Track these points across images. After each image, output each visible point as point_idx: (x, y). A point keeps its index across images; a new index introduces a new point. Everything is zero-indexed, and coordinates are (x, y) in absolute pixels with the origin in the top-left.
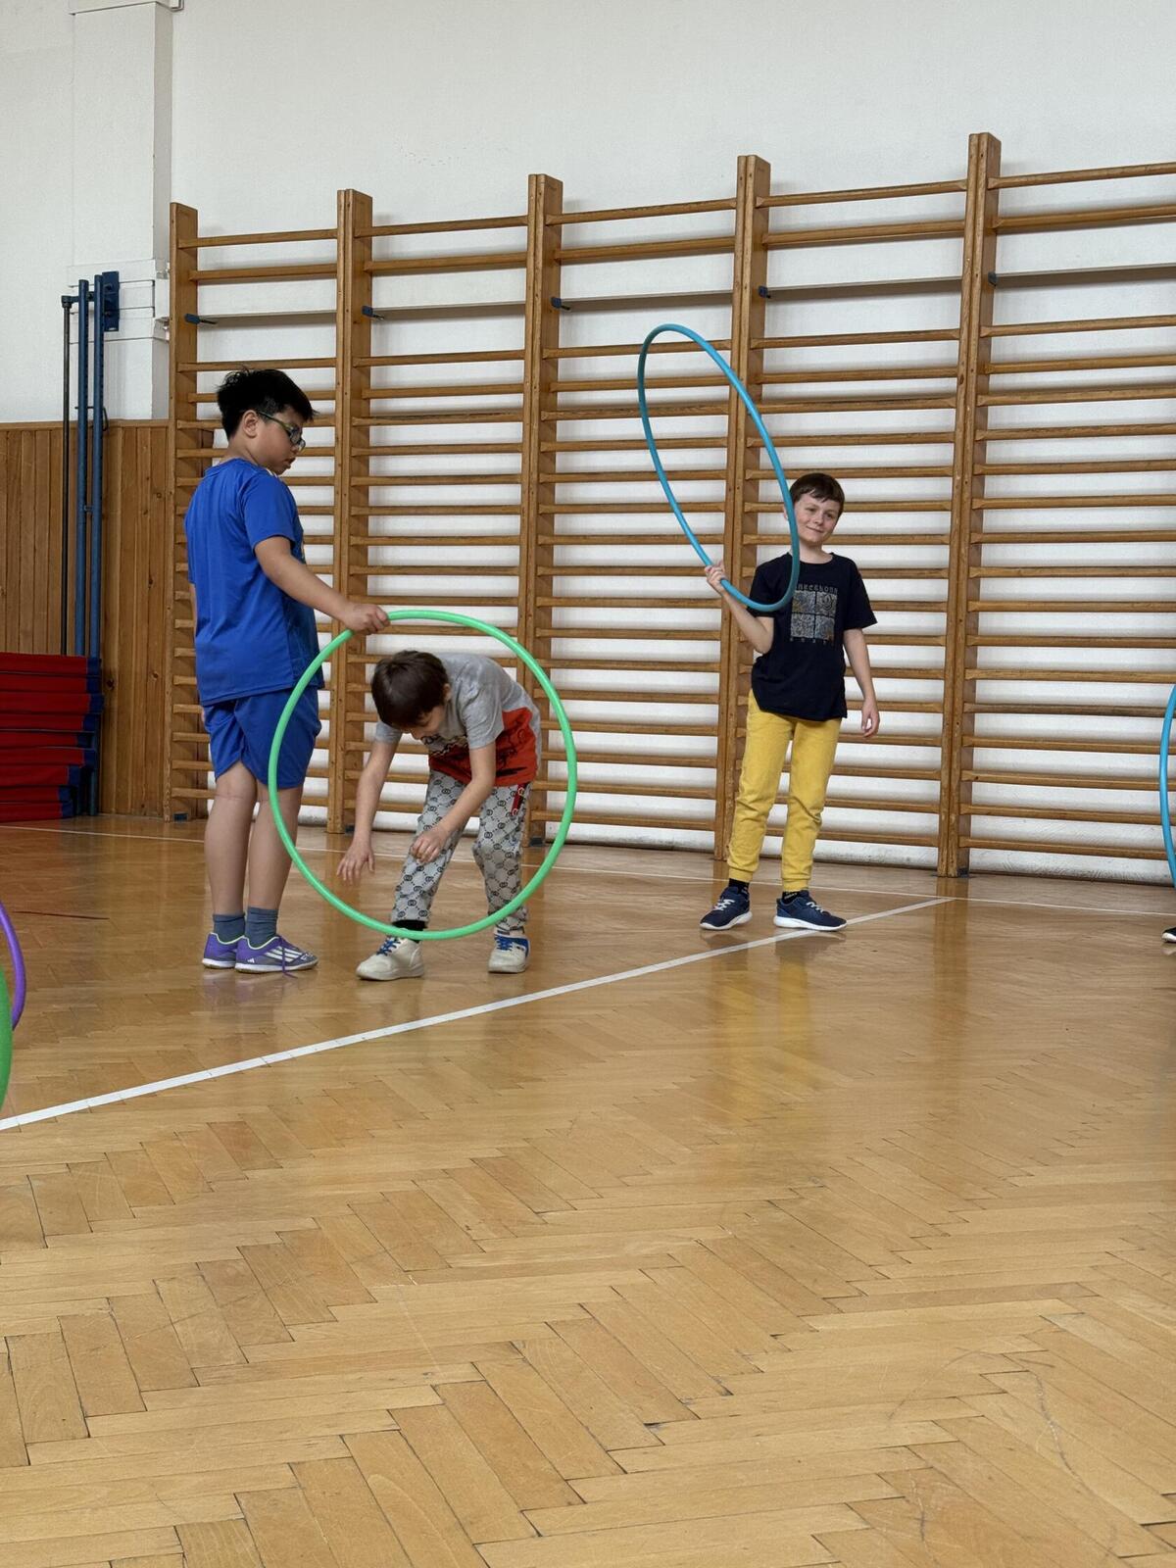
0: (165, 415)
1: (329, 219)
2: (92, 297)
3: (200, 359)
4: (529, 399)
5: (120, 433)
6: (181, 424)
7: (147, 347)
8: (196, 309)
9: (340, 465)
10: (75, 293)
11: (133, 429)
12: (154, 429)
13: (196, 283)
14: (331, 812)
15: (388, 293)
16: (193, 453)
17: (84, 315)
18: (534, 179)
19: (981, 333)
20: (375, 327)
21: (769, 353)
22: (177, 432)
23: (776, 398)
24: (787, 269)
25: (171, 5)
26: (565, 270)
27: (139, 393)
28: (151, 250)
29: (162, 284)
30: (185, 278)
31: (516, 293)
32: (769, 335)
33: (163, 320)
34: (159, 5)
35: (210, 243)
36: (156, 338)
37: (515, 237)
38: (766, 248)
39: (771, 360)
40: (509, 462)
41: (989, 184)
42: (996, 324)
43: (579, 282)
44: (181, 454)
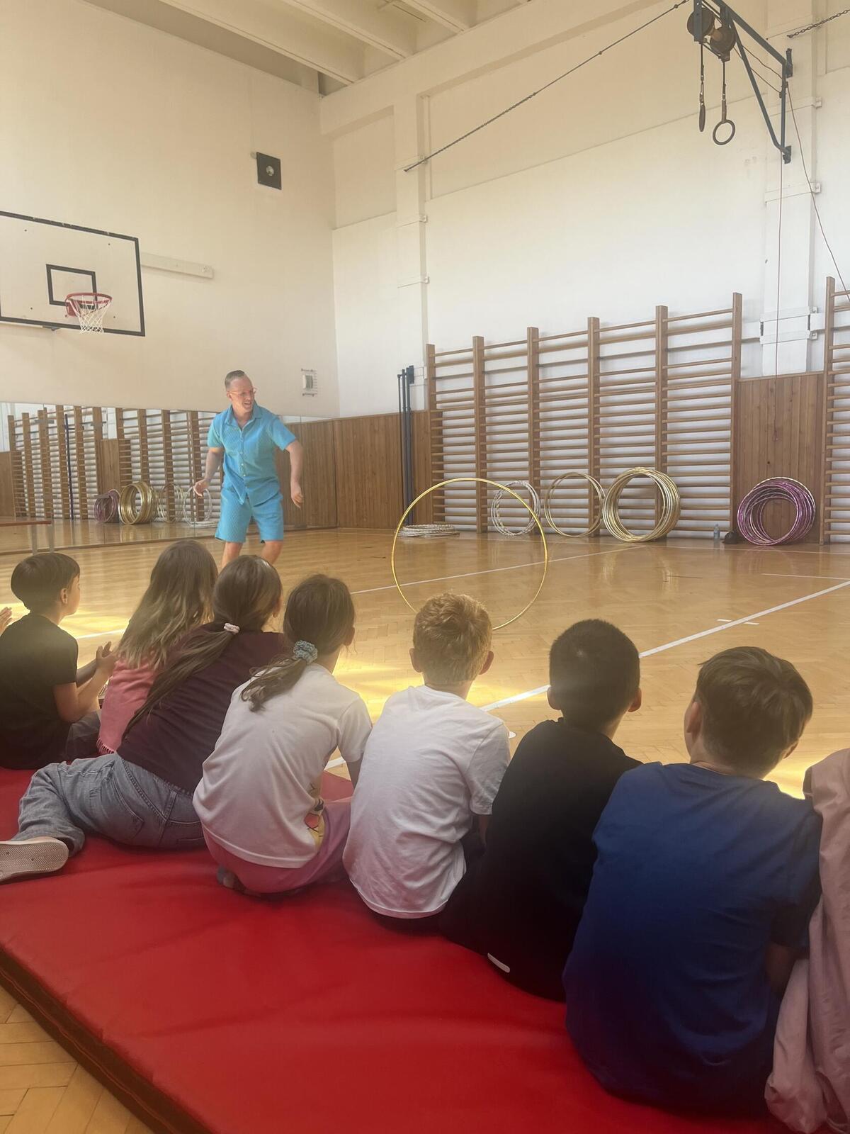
0: (427, 408)
3: (437, 391)
4: (530, 396)
6: (432, 411)
7: (422, 388)
8: (435, 374)
9: (476, 420)
10: (401, 373)
11: (419, 413)
12: (425, 413)
13: (435, 367)
14: (478, 527)
15: (490, 366)
16: (436, 419)
17: (403, 379)
18: (529, 329)
19: (664, 367)
20: (486, 377)
21: (601, 377)
22: (431, 413)
23: (604, 391)
24: (606, 350)
25: (425, 282)
26: (540, 355)
27: (420, 402)
28: (422, 358)
29: (426, 368)
30: (432, 366)
31: (526, 364)
32: (601, 372)
33: (426, 379)
34: (422, 282)
35: (438, 355)
36: (425, 385)
37: (525, 346)
38: (599, 344)
39: (602, 379)
40: (525, 416)
41: (664, 321)
42: (669, 364)
43: (545, 358)
44: (432, 420)
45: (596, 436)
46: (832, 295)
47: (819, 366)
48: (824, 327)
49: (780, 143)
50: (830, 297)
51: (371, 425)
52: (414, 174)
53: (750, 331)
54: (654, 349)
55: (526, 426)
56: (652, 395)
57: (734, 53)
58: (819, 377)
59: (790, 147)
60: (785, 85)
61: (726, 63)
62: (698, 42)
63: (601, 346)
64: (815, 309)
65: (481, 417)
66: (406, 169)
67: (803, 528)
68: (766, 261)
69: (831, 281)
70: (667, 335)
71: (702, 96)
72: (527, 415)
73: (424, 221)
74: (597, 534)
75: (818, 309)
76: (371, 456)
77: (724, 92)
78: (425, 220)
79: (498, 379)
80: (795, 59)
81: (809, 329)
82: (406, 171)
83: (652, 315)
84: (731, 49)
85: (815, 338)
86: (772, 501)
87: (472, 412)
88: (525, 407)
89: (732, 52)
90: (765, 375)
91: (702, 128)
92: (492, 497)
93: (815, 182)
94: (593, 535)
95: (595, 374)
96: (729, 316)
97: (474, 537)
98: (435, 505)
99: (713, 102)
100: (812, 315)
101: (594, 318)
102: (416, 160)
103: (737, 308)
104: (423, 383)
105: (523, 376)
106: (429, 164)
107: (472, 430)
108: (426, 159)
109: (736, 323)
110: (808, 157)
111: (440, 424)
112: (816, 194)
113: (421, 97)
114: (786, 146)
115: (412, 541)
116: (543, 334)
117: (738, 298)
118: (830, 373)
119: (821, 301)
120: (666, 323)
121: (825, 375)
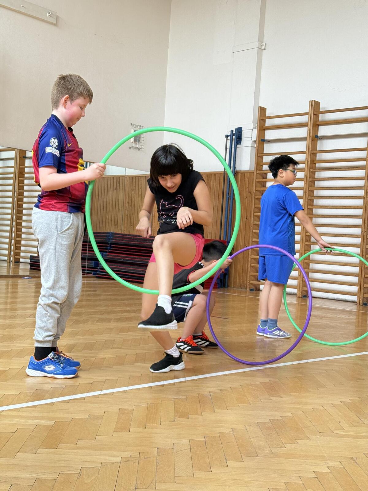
0: (253, 169)
1: (306, 109)
2: (234, 135)
3: (265, 152)
5: (240, 175)
6: (258, 172)
7: (249, 148)
10: (229, 134)
11: (244, 173)
12: (250, 173)
14: (298, 291)
16: (261, 180)
17: (232, 140)
20: (319, 141)
25: (262, 48)
27: (246, 163)
28: (252, 121)
29: (255, 130)
30: (262, 128)
33: (254, 141)
34: (258, 48)
35: (270, 118)
36: (252, 147)
44: (257, 180)
79: (331, 144)
104: (250, 144)
105: (363, 143)
111: (265, 185)
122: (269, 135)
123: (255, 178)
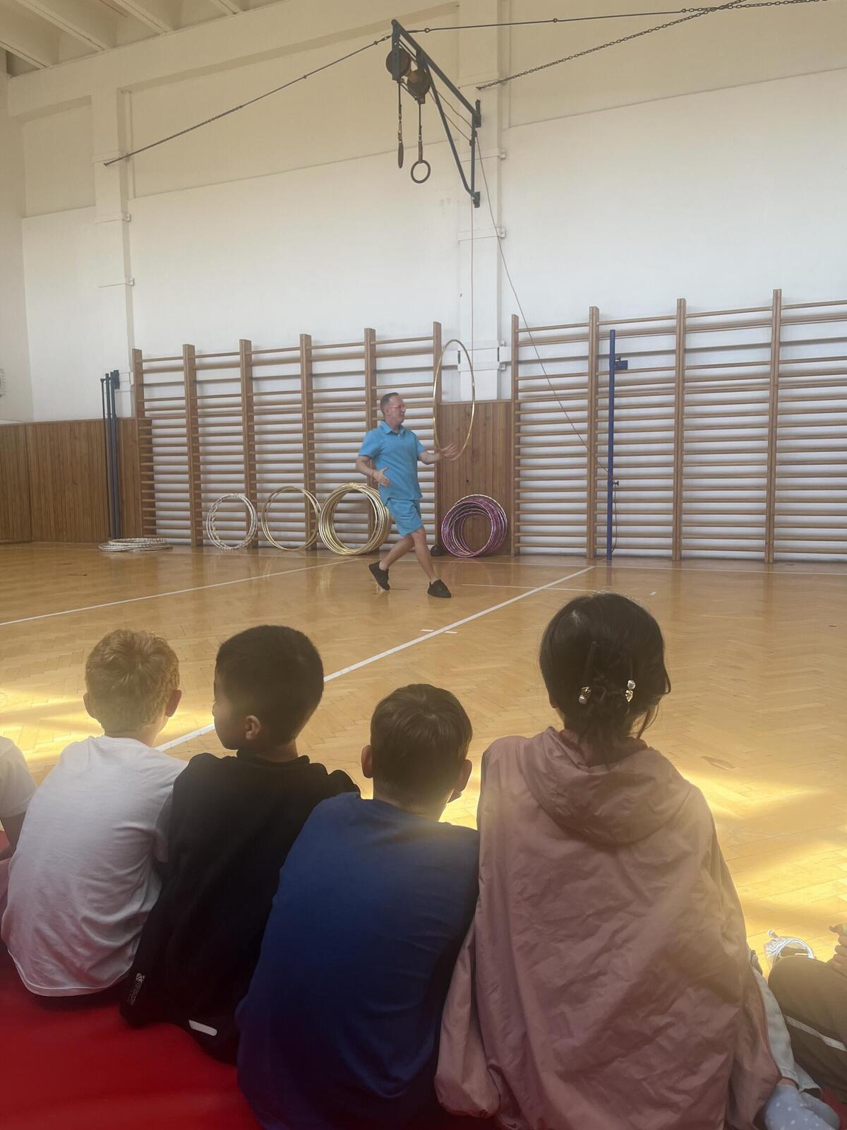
0: (134, 416)
1: (181, 354)
2: (110, 379)
3: (145, 398)
4: (243, 409)
5: (122, 422)
6: (139, 419)
7: (129, 393)
8: (143, 382)
9: (188, 431)
10: (105, 378)
11: (126, 420)
12: (132, 420)
13: (142, 373)
14: (192, 541)
15: (201, 375)
16: (145, 428)
17: (107, 384)
18: (241, 341)
19: (373, 388)
20: (198, 386)
21: (314, 394)
22: (138, 421)
23: (316, 407)
24: (319, 367)
25: (130, 284)
26: (253, 368)
27: (126, 408)
28: (128, 363)
29: (132, 374)
30: (139, 372)
31: (239, 376)
32: (314, 388)
33: (132, 386)
34: (126, 284)
35: (146, 361)
36: (131, 391)
37: (237, 358)
38: (311, 361)
39: (315, 395)
40: (240, 428)
41: (372, 343)
42: (378, 384)
43: (258, 371)
44: (140, 428)
45: (311, 451)
46: (516, 331)
47: (508, 394)
48: (510, 360)
49: (470, 188)
50: (515, 333)
51: (71, 430)
52: (115, 171)
53: (449, 358)
54: (363, 369)
55: (240, 438)
56: (363, 414)
57: (429, 96)
58: (507, 405)
59: (479, 193)
60: (474, 134)
61: (422, 105)
62: (396, 81)
63: (313, 363)
64: (503, 343)
65: (193, 427)
66: (106, 162)
67: (497, 541)
68: (461, 296)
69: (515, 318)
70: (376, 357)
71: (400, 135)
72: (242, 427)
73: (127, 220)
74: (314, 548)
75: (505, 343)
76: (71, 464)
77: (420, 134)
78: (129, 219)
79: (211, 390)
80: (483, 111)
81: (498, 360)
82: (106, 165)
83: (361, 337)
84: (426, 93)
85: (504, 369)
86: (471, 517)
87: (183, 421)
88: (239, 419)
89: (427, 95)
90: (463, 400)
91: (401, 165)
92: (207, 510)
93: (501, 227)
94: (310, 549)
95: (308, 391)
96: (430, 343)
97: (188, 551)
98: (145, 518)
99: (410, 141)
100: (500, 348)
101: (306, 335)
102: (117, 155)
103: (437, 337)
104: (129, 389)
105: (237, 388)
106: (131, 162)
107: (184, 440)
108: (128, 156)
109: (437, 351)
110: (495, 203)
111: (149, 432)
112: (502, 238)
113: (122, 91)
114: (476, 191)
115: (120, 555)
116: (256, 347)
117: (437, 326)
118: (516, 401)
119: (508, 336)
120: (374, 345)
121: (513, 403)
122: (148, 379)
123: (137, 426)
